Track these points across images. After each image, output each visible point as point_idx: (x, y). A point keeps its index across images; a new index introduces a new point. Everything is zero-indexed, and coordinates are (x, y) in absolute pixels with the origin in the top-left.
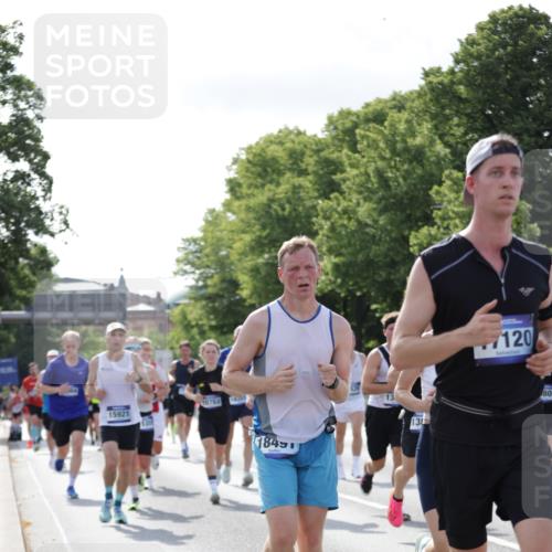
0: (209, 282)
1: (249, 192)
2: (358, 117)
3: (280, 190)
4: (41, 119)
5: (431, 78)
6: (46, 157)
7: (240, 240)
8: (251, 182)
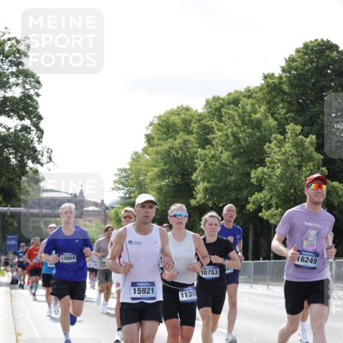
0: (132, 195)
1: (159, 142)
2: (224, 101)
3: (176, 142)
4: (38, 95)
5: (268, 80)
6: (40, 118)
7: (152, 170)
8: (160, 136)
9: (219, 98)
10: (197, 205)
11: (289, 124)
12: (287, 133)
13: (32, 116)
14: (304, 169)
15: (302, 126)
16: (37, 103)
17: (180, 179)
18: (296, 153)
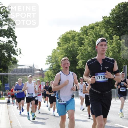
0: (53, 66)
1: (63, 45)
2: (88, 28)
3: (70, 44)
4: (15, 28)
5: (105, 19)
6: (16, 37)
7: (61, 56)
8: (63, 43)
9: (86, 27)
10: (79, 69)
11: (114, 36)
12: (113, 39)
13: (13, 37)
15: (119, 37)
16: (14, 31)
17: (72, 59)
18: (117, 47)
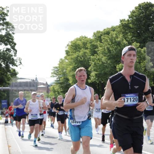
0: (61, 79)
1: (72, 54)
2: (102, 33)
3: (80, 53)
4: (13, 33)
5: (122, 22)
6: (15, 44)
7: (69, 67)
8: (72, 51)
9: (100, 32)
10: (91, 82)
11: (133, 43)
13: (11, 44)
14: (142, 64)
15: (140, 44)
16: (13, 37)
